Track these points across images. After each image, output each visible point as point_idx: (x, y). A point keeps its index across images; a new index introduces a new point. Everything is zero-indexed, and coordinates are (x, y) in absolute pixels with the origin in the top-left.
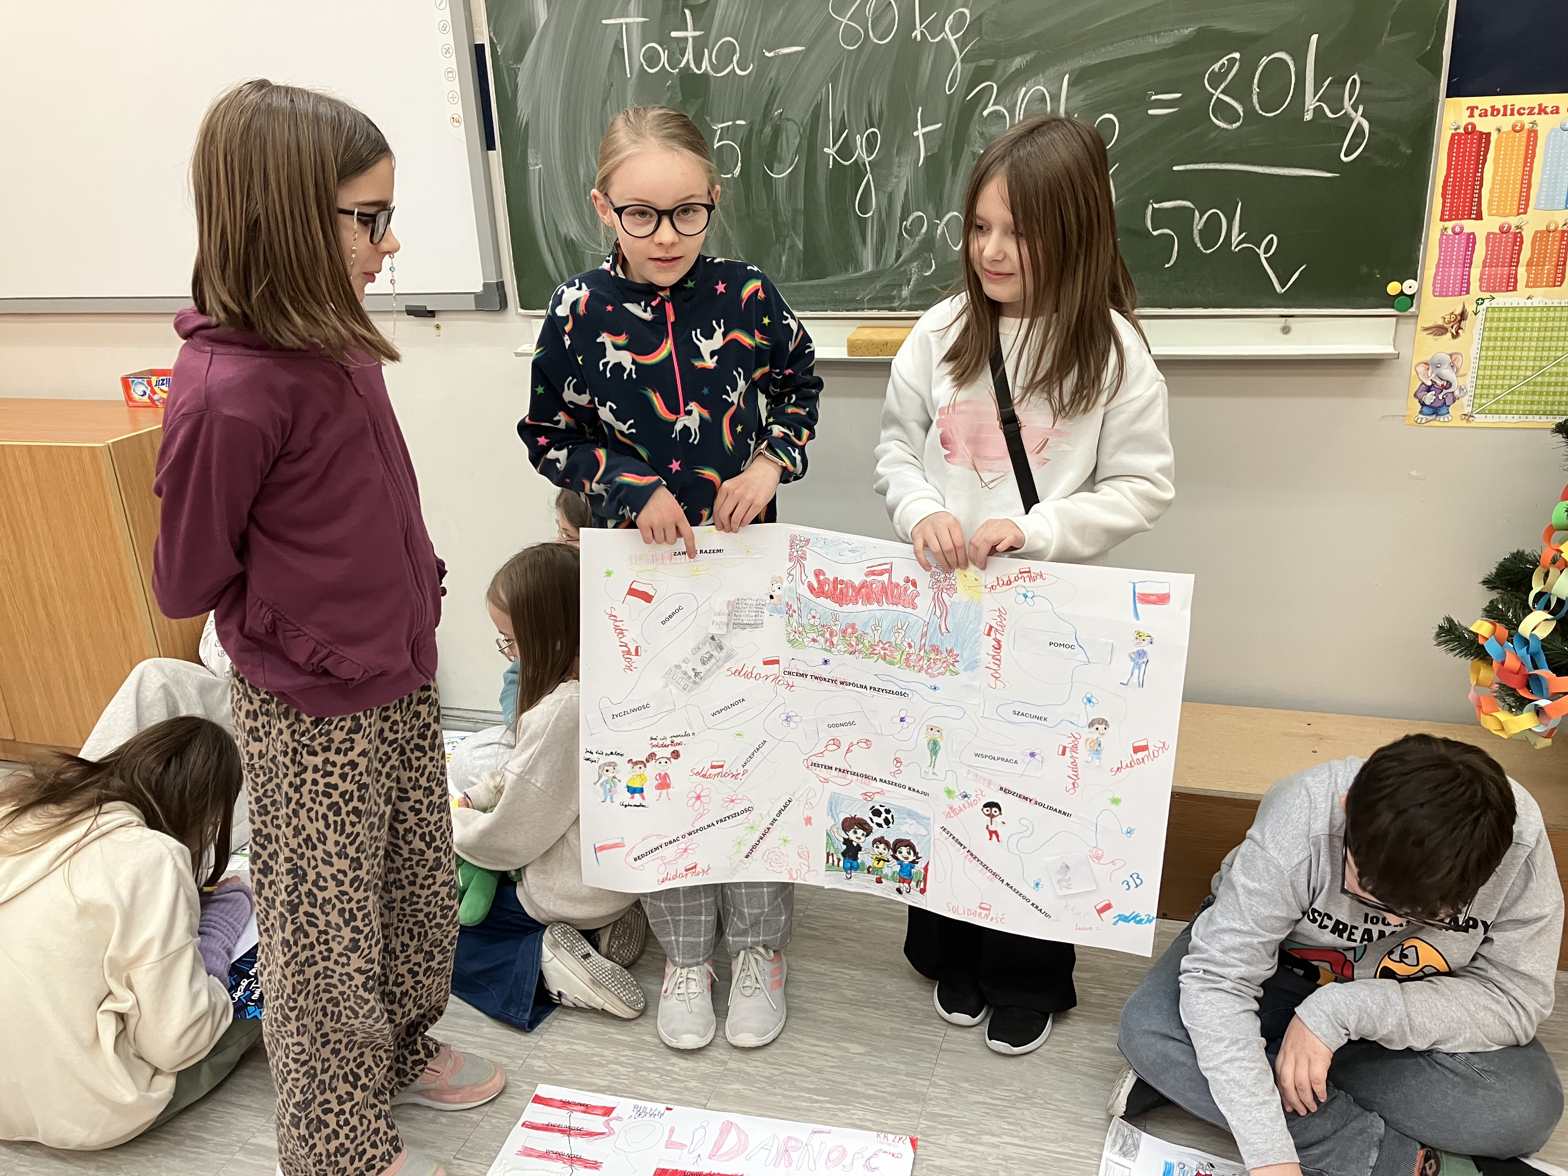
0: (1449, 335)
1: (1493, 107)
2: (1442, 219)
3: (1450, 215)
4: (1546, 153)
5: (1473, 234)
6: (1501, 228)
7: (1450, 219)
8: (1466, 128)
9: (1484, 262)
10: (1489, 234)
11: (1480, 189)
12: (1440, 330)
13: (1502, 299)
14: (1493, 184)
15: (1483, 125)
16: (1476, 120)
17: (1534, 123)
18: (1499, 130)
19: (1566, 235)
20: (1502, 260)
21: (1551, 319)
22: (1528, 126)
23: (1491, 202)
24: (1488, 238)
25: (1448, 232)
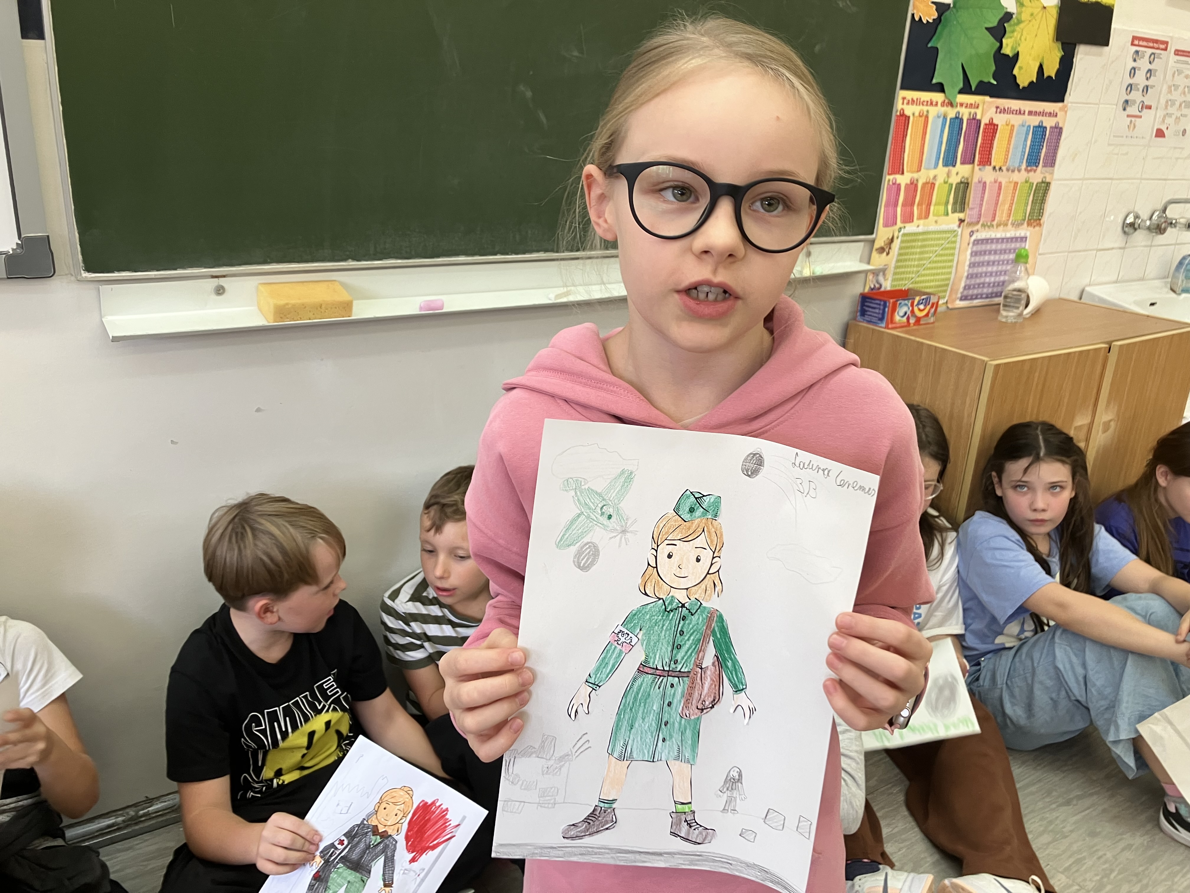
0: (885, 253)
1: (912, 99)
2: (889, 174)
3: (892, 171)
4: (931, 132)
5: (900, 184)
6: (910, 180)
7: (891, 174)
8: (900, 112)
10: (906, 184)
11: (904, 152)
12: (881, 250)
13: (908, 228)
14: (909, 151)
15: (909, 110)
16: (905, 107)
17: (928, 111)
18: (913, 114)
19: (933, 185)
20: (909, 203)
21: (924, 240)
22: (925, 113)
23: (908, 163)
24: (905, 187)
25: (891, 183)
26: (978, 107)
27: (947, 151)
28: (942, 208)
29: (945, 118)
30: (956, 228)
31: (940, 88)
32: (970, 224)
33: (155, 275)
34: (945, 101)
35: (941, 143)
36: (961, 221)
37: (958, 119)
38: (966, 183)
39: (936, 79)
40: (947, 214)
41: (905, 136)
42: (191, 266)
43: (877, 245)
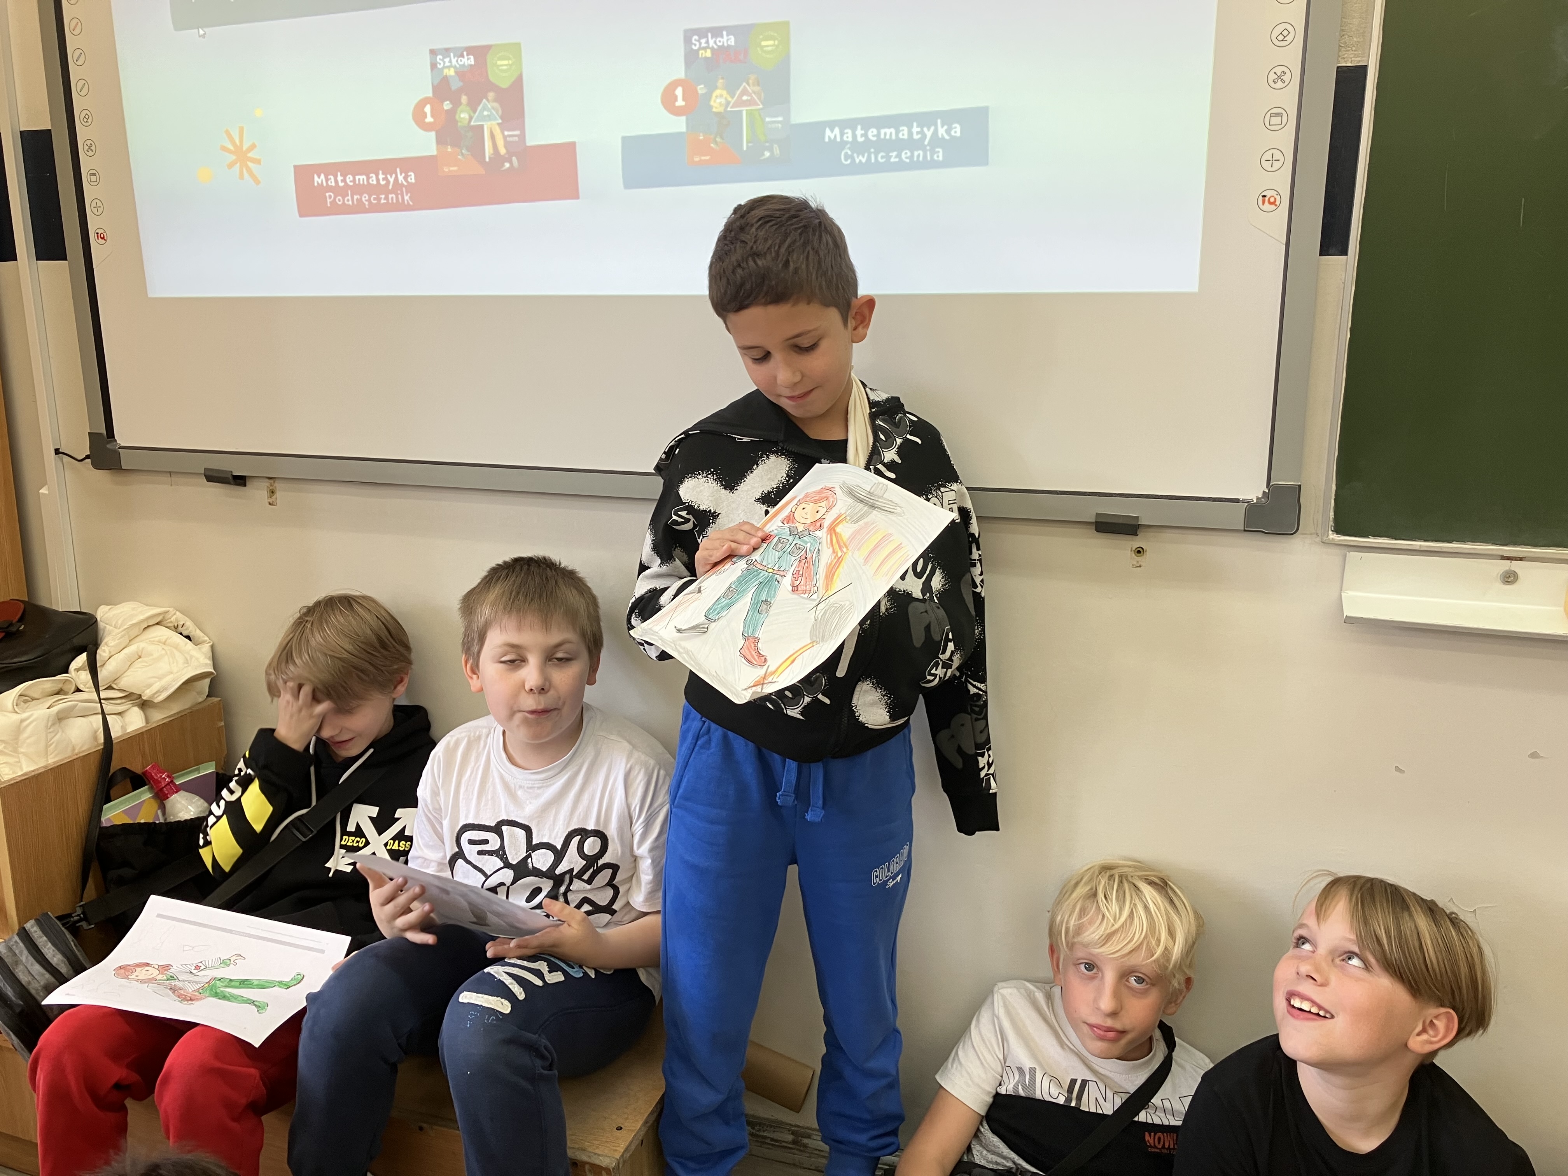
42: (1474, 540)
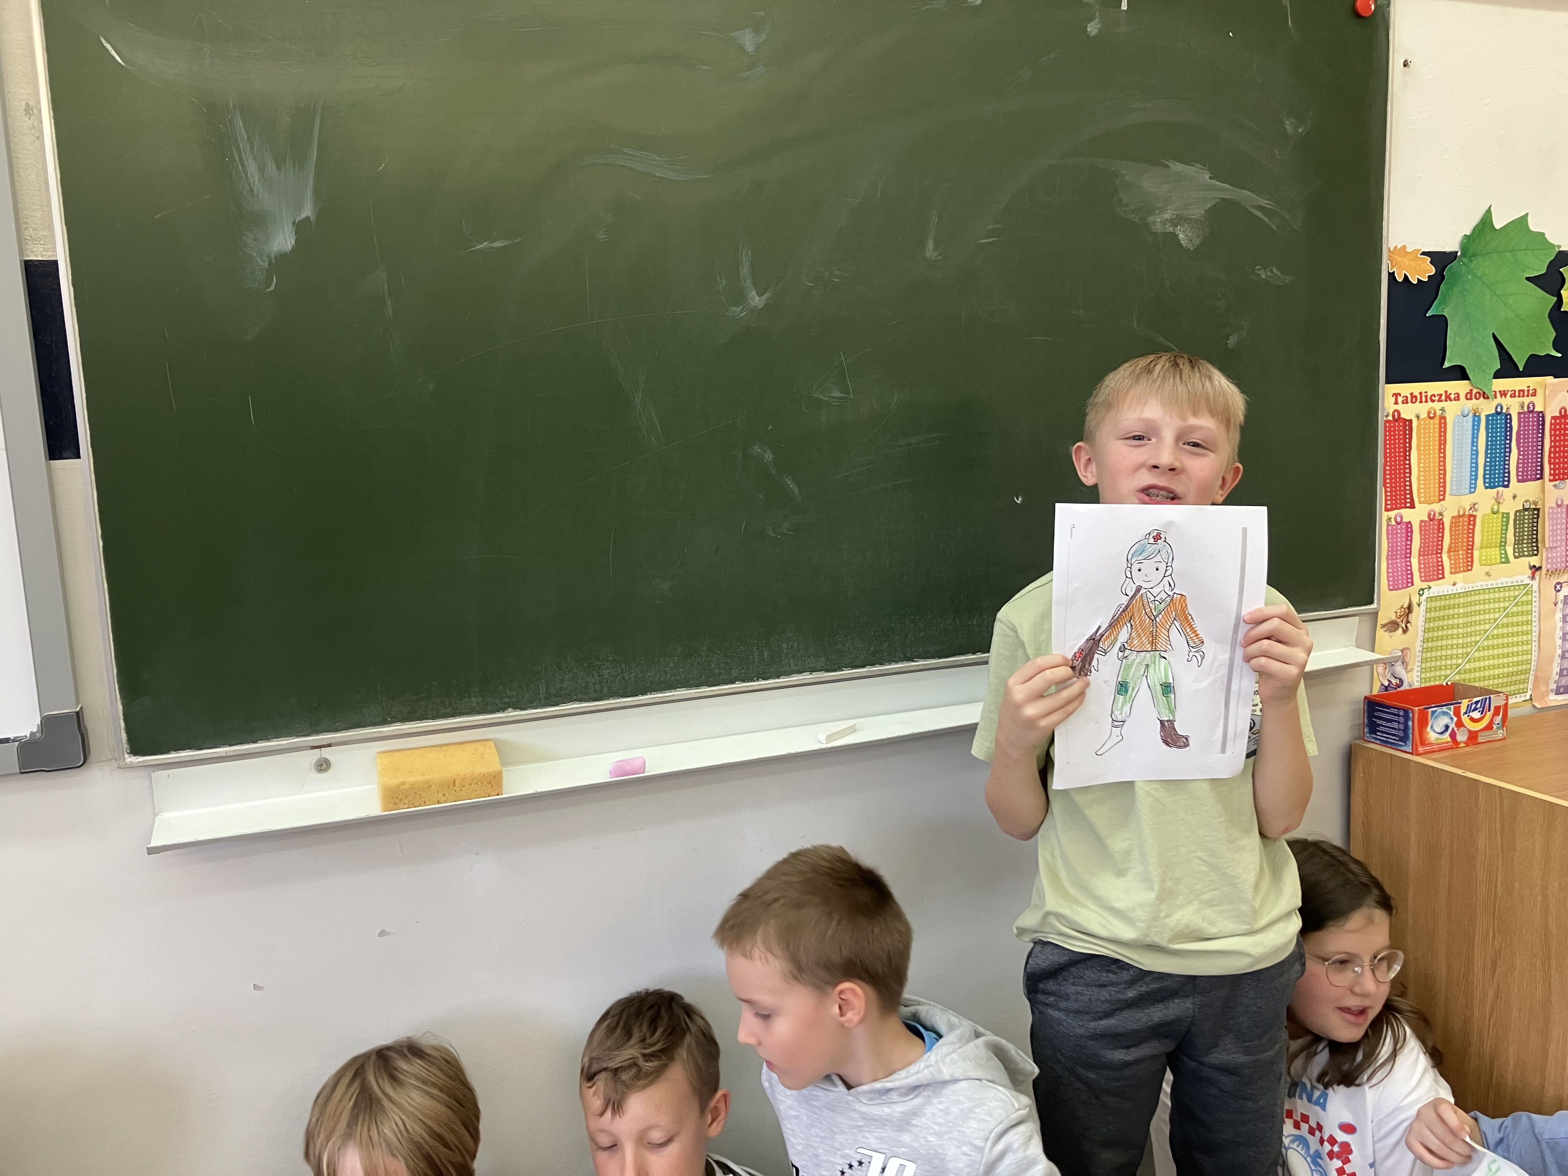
0: (1400, 630)
1: (1412, 395)
2: (1387, 510)
3: (1392, 504)
4: (1454, 439)
5: (1410, 523)
6: (1429, 515)
7: (1392, 509)
8: (1393, 416)
9: (1420, 550)
10: (1421, 521)
11: (1410, 477)
12: (1392, 626)
13: (1438, 588)
14: (1419, 471)
15: (1408, 412)
16: (1400, 407)
17: (1443, 410)
18: (1418, 417)
19: (1472, 519)
20: (1432, 547)
21: (1470, 604)
22: (1439, 413)
23: (1419, 488)
24: (1421, 526)
25: (1394, 523)
26: (1534, 394)
27: (1490, 464)
28: (1495, 552)
29: (1476, 416)
30: (1528, 581)
31: (1460, 373)
32: (1551, 573)
33: (226, 752)
34: (1471, 390)
35: (1475, 453)
36: (1535, 569)
37: (1501, 418)
38: (1535, 509)
39: (1450, 361)
40: (1507, 561)
41: (1407, 450)
43: (1383, 619)
